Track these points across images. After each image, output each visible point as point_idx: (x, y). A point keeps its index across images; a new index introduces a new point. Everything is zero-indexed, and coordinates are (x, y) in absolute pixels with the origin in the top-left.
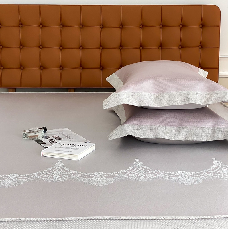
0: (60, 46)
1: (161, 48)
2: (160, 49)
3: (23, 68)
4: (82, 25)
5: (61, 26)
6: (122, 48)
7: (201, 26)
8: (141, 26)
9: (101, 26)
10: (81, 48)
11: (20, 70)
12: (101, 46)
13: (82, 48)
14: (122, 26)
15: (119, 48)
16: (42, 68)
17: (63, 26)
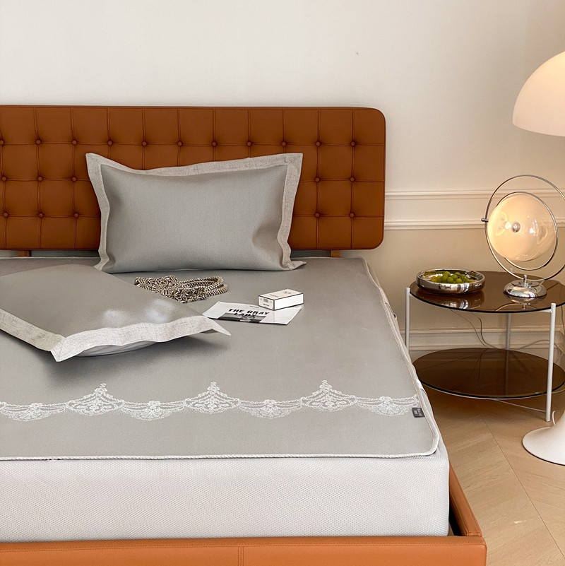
3: (44, 216)
4: (145, 143)
5: (110, 143)
7: (353, 144)
8: (249, 144)
9: (180, 144)
11: (38, 218)
14: (216, 143)
16: (76, 215)
17: (113, 143)
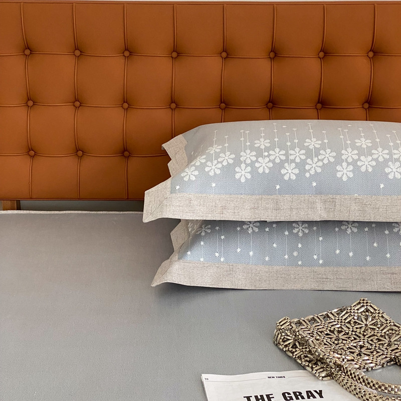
0: (124, 102)
1: (369, 107)
2: (366, 109)
3: (36, 154)
4: (177, 52)
5: (127, 54)
6: (273, 107)
8: (322, 54)
9: (224, 55)
10: (173, 105)
11: (29, 157)
12: (221, 103)
13: (177, 106)
14: (276, 53)
15: (267, 107)
16: (80, 153)
17: (131, 53)
